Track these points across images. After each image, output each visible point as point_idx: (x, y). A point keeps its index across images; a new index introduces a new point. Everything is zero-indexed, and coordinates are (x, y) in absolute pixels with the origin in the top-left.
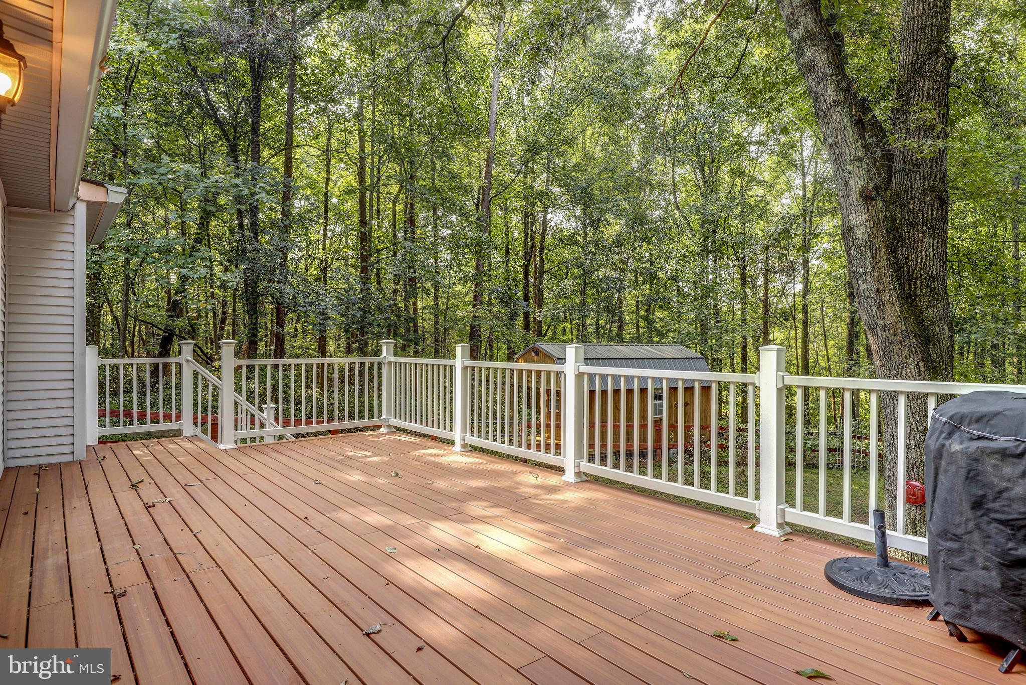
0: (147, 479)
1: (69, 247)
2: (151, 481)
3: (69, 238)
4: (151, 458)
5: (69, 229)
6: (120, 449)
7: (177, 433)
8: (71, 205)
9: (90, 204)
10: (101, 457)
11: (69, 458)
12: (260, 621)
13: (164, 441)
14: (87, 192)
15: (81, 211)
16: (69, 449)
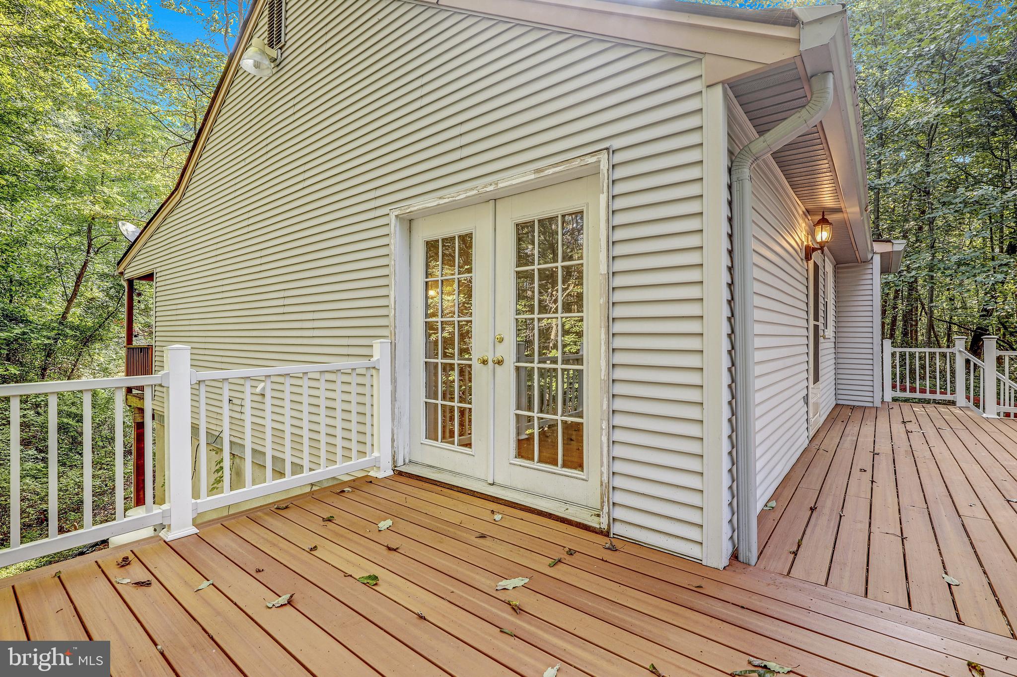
0: (914, 421)
1: (870, 282)
2: (917, 422)
3: (870, 277)
4: (925, 413)
5: (870, 271)
6: (906, 407)
7: (953, 403)
8: (870, 257)
9: (882, 254)
10: (890, 407)
11: (871, 405)
12: (943, 479)
13: (939, 407)
14: (879, 248)
15: (877, 259)
16: (870, 399)
